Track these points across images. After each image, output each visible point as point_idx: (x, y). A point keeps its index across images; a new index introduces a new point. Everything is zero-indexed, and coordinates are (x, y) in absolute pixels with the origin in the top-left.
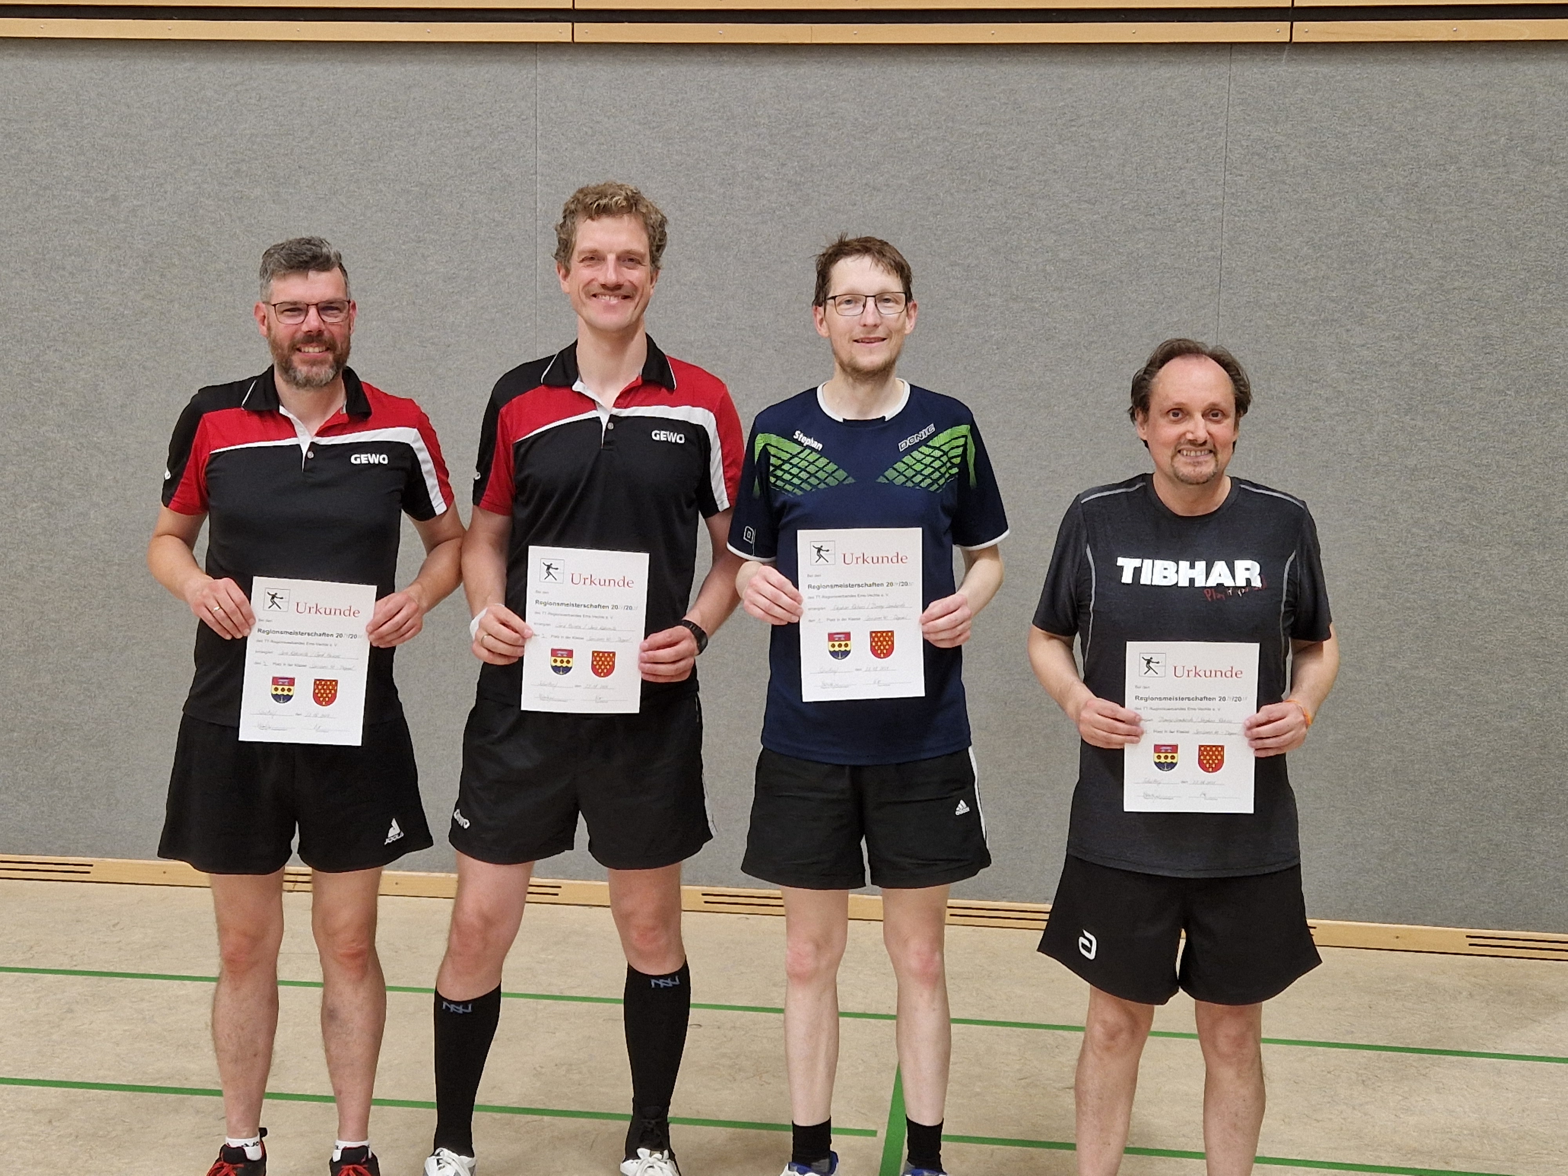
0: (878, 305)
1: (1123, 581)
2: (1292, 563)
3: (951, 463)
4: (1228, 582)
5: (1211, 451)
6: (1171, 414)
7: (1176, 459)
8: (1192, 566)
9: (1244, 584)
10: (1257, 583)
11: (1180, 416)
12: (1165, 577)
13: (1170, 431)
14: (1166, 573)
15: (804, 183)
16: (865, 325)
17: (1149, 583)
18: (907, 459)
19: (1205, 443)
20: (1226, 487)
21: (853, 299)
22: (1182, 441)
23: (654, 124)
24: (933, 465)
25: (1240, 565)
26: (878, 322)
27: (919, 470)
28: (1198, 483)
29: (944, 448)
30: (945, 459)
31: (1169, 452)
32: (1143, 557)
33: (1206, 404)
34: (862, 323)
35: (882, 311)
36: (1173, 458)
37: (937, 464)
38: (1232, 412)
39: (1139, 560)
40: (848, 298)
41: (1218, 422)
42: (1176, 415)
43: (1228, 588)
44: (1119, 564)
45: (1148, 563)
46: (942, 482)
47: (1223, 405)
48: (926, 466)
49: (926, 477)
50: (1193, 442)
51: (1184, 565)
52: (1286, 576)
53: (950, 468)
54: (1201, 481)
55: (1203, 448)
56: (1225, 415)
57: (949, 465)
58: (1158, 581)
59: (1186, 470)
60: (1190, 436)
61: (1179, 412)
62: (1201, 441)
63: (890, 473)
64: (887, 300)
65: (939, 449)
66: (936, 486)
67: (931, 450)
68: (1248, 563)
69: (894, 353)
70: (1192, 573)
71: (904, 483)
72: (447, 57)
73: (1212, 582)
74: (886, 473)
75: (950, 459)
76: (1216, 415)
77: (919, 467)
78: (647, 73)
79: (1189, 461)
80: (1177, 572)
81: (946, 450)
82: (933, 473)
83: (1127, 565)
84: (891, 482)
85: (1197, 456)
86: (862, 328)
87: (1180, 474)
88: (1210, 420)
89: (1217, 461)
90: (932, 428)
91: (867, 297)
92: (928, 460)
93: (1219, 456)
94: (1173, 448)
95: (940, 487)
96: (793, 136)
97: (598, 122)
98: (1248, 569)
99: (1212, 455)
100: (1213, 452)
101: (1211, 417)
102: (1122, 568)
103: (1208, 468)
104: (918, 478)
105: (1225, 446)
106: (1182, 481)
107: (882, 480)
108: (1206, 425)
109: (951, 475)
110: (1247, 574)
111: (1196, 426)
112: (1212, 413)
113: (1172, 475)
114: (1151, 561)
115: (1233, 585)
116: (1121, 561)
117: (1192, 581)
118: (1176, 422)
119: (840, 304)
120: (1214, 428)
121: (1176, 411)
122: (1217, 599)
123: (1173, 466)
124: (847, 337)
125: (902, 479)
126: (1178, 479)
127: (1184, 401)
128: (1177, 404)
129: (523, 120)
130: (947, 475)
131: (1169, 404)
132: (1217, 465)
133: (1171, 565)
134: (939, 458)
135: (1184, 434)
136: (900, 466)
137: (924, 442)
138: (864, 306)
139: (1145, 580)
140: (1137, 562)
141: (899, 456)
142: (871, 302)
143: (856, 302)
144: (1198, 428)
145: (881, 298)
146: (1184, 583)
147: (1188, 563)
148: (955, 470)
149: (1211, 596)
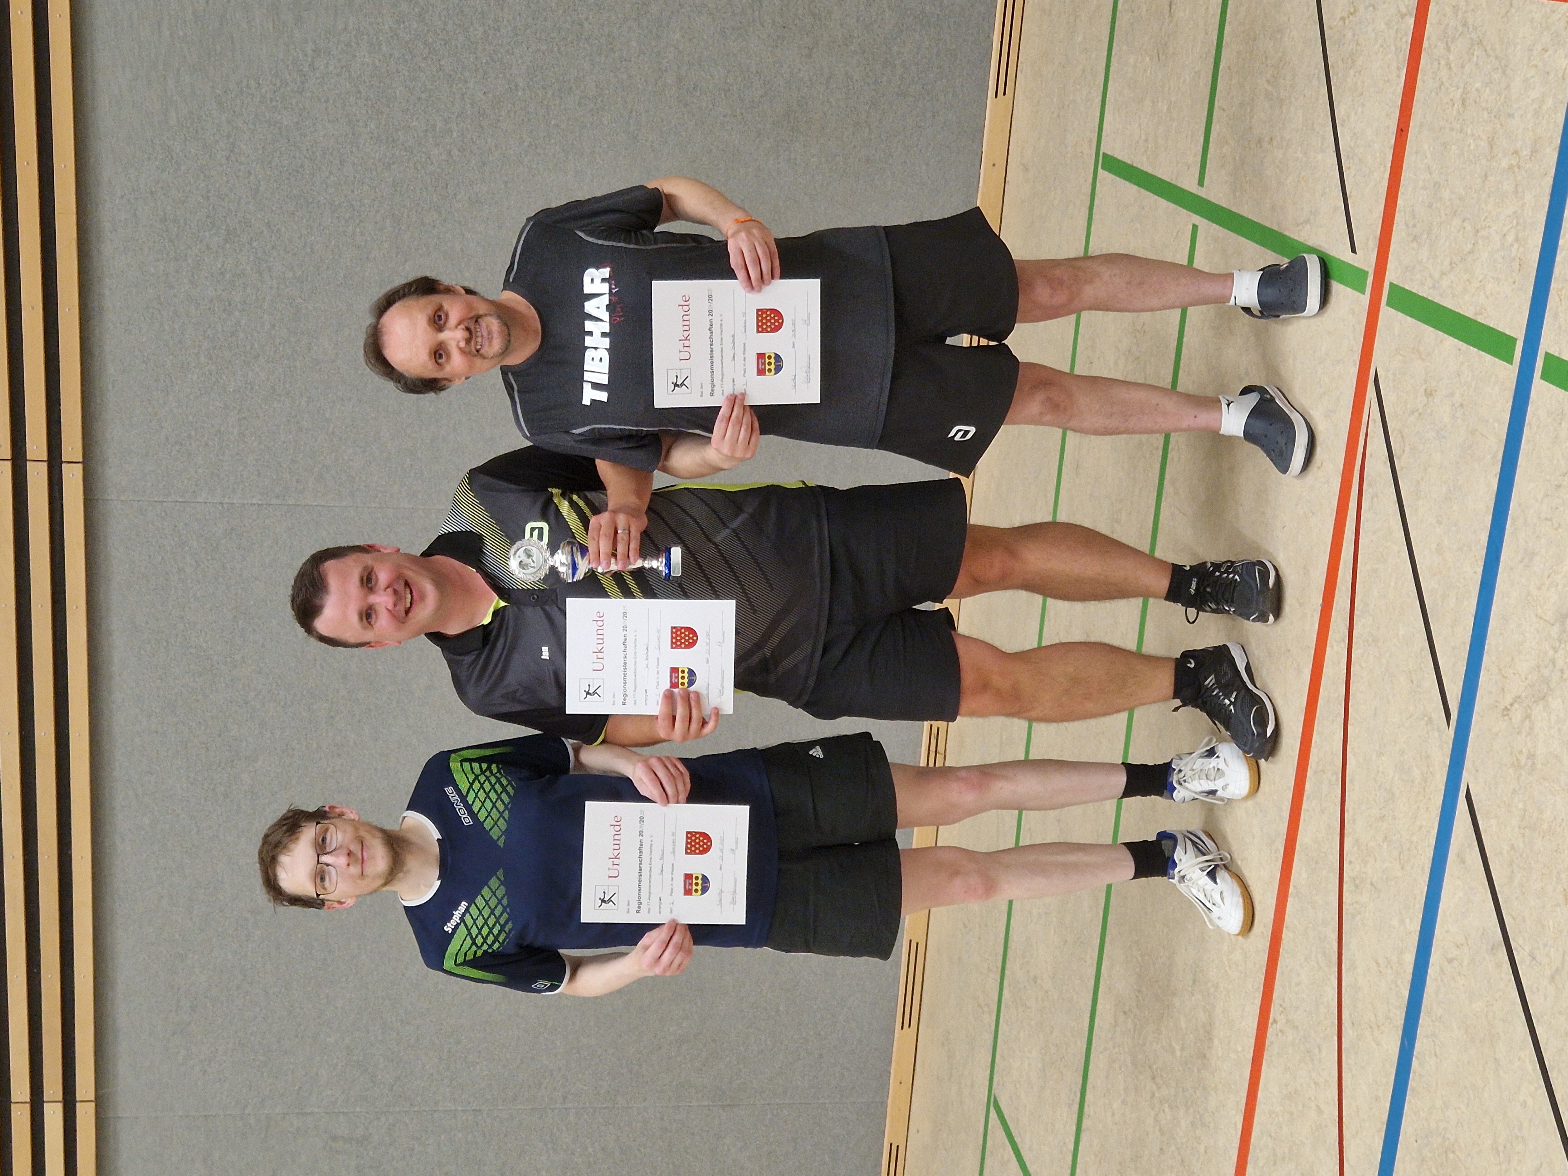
0: (328, 850)
1: (605, 400)
2: (588, 235)
3: (486, 771)
4: (605, 300)
5: (476, 321)
6: (440, 361)
7: (486, 355)
8: (590, 333)
9: (607, 285)
10: (606, 272)
11: (441, 352)
12: (601, 359)
13: (457, 362)
14: (597, 359)
15: (228, 226)
16: (348, 865)
17: (607, 376)
18: (482, 816)
19: (468, 329)
20: (512, 298)
21: (320, 876)
22: (467, 350)
23: (168, 381)
24: (487, 790)
25: (588, 288)
26: (345, 851)
27: (491, 805)
28: (509, 335)
29: (471, 778)
30: (482, 778)
31: (478, 361)
32: (581, 380)
33: (429, 329)
34: (346, 867)
35: (333, 847)
36: (484, 357)
37: (487, 786)
38: (435, 299)
39: (585, 384)
40: (318, 880)
41: (447, 315)
42: (441, 356)
43: (610, 300)
44: (589, 404)
45: (587, 376)
46: (504, 781)
47: (430, 311)
48: (488, 796)
49: (499, 797)
50: (468, 341)
51: (588, 341)
52: (600, 242)
53: (491, 772)
54: (506, 331)
55: (473, 330)
56: (440, 308)
57: (488, 773)
58: (605, 367)
59: (496, 345)
60: (462, 344)
61: (438, 353)
62: (466, 334)
63: (495, 834)
64: (324, 840)
65: (471, 784)
66: (509, 789)
67: (471, 791)
68: (587, 279)
69: (378, 834)
70: (597, 333)
71: (505, 820)
72: (102, 589)
73: (606, 316)
74: (495, 838)
75: (483, 772)
76: (440, 316)
77: (489, 805)
78: (114, 387)
79: (487, 343)
80: (596, 348)
81: (474, 777)
82: (496, 791)
83: (589, 395)
84: (503, 833)
85: (482, 336)
86: (351, 867)
87: (500, 351)
88: (445, 323)
89: (486, 315)
90: (449, 790)
91: (318, 863)
92: (482, 795)
93: (481, 312)
94: (475, 359)
95: (510, 783)
96: (177, 236)
97: (167, 439)
98: (592, 280)
99: (479, 320)
100: (477, 319)
101: (442, 322)
102: (593, 401)
103: (493, 324)
104: (499, 804)
105: (469, 307)
106: (507, 349)
107: (501, 843)
108: (450, 329)
109: (499, 771)
110: (597, 281)
111: (453, 339)
112: (438, 321)
113: (500, 358)
114: (585, 373)
115: (607, 296)
116: (586, 401)
117: (604, 335)
118: (449, 356)
119: (325, 889)
120: (453, 319)
121: (437, 356)
122: (622, 311)
123: (492, 357)
124: (358, 881)
125: (501, 822)
126: (506, 350)
127: (427, 351)
128: (430, 357)
129: (166, 514)
130: (498, 775)
131: (431, 364)
132: (490, 315)
133: (589, 354)
134: (482, 785)
135: (460, 349)
136: (488, 825)
137: (463, 798)
138: (328, 865)
139: (604, 380)
140: (587, 387)
141: (478, 824)
142: (325, 859)
143: (324, 871)
144: (454, 336)
145: (321, 846)
146: (606, 342)
147: (587, 338)
148: (494, 767)
149: (620, 317)
